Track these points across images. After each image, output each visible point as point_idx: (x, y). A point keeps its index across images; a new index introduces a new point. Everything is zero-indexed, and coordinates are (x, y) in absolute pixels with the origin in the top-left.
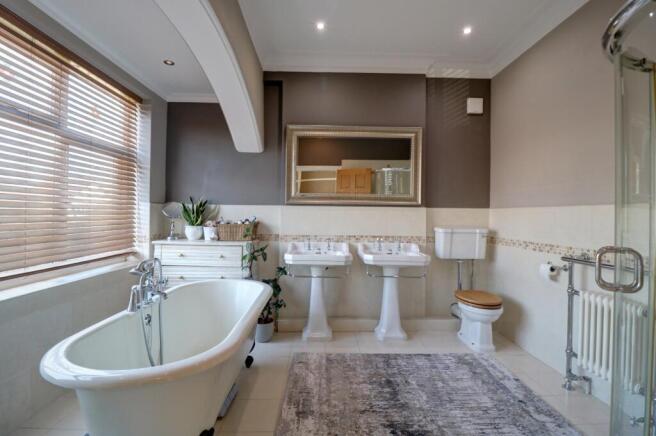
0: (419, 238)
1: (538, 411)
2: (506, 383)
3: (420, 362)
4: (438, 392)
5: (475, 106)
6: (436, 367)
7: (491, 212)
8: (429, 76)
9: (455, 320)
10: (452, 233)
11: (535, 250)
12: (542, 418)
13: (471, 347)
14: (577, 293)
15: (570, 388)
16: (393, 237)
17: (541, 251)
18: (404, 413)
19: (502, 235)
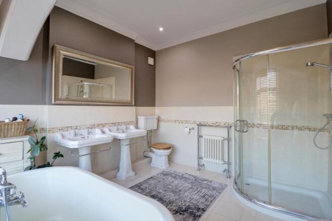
0: (133, 122)
1: (202, 181)
2: (184, 176)
3: (152, 182)
4: (173, 190)
5: (151, 61)
6: (160, 181)
7: (156, 108)
8: (136, 42)
9: (149, 159)
10: (147, 119)
11: (179, 123)
12: (205, 182)
13: (162, 168)
14: (202, 137)
15: (199, 170)
16: (121, 123)
17: (182, 123)
18: (174, 204)
19: (163, 117)
